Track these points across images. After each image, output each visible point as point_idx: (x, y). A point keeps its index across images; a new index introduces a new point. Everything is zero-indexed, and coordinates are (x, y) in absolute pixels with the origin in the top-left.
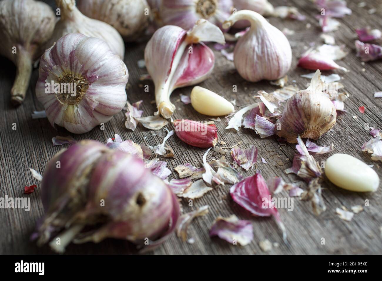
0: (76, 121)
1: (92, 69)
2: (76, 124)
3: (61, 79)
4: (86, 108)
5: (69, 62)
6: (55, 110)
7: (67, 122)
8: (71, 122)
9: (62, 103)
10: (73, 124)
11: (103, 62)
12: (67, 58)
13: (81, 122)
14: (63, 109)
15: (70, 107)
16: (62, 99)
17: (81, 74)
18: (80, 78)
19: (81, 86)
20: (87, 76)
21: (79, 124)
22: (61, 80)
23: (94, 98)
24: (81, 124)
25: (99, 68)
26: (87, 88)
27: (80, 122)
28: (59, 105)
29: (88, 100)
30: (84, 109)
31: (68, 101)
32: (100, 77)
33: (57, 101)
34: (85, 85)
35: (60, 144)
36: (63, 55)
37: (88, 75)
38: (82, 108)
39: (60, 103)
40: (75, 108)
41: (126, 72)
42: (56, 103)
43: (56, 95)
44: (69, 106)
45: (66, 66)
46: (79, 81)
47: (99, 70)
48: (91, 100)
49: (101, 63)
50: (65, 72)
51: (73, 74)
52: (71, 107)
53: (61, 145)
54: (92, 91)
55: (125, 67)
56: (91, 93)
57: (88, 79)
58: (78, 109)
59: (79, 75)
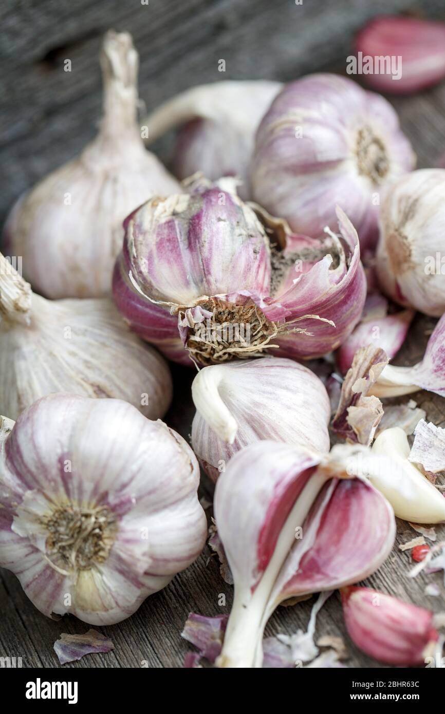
0: (105, 605)
1: (117, 485)
2: (106, 610)
3: (49, 519)
4: (122, 572)
5: (59, 480)
6: (50, 588)
7: (83, 610)
8: (93, 610)
9: (64, 572)
10: (99, 612)
11: (139, 462)
12: (54, 472)
13: (117, 603)
14: (68, 583)
15: (84, 577)
16: (60, 562)
17: (94, 502)
18: (93, 512)
19: (100, 528)
20: (108, 504)
21: (112, 608)
22: (49, 521)
23: (138, 551)
24: (117, 608)
25: (131, 479)
26: (117, 530)
27: (114, 605)
28: (57, 575)
29: (123, 555)
30: (117, 574)
31: (77, 565)
32: (139, 499)
33: (48, 567)
34: (109, 523)
35: (76, 658)
36: (43, 468)
37: (112, 500)
38: (112, 573)
39: (57, 572)
40: (97, 576)
41: (193, 464)
42: (48, 572)
43: (44, 554)
44: (81, 575)
45: (56, 490)
46: (93, 519)
47: (134, 484)
48: (131, 556)
49: (134, 467)
50: (56, 501)
51: (75, 503)
52: (86, 575)
53: (79, 659)
54: (129, 535)
55: (187, 454)
56: (128, 541)
57: (113, 509)
58: (105, 578)
59: (89, 504)
